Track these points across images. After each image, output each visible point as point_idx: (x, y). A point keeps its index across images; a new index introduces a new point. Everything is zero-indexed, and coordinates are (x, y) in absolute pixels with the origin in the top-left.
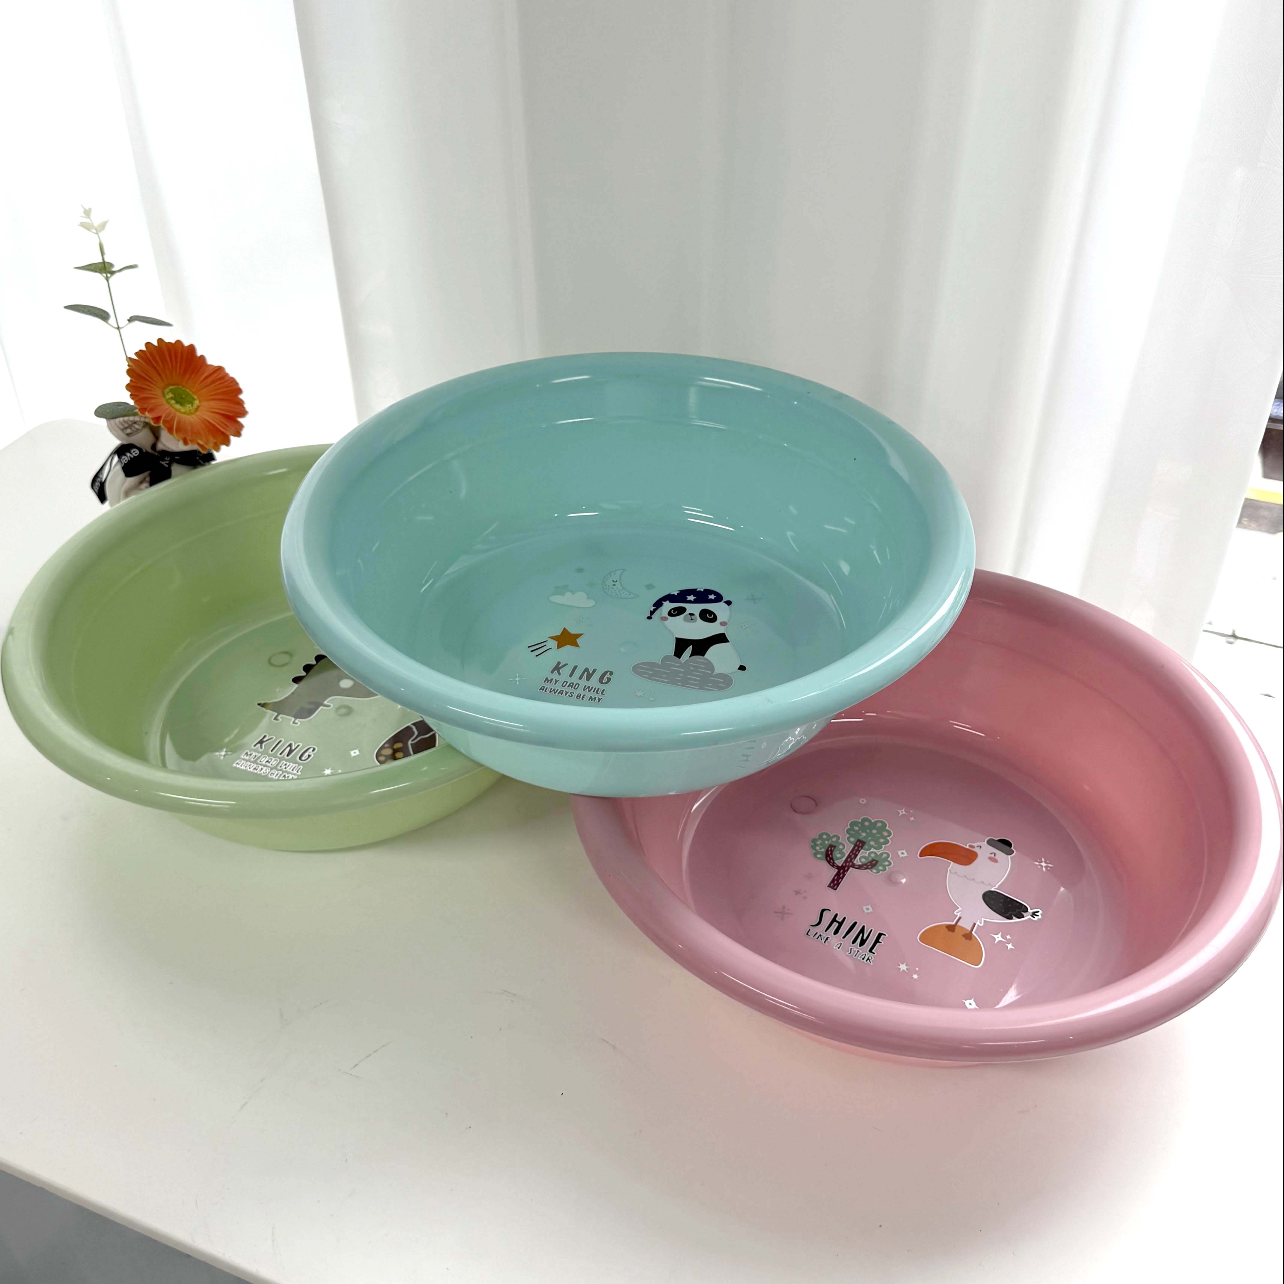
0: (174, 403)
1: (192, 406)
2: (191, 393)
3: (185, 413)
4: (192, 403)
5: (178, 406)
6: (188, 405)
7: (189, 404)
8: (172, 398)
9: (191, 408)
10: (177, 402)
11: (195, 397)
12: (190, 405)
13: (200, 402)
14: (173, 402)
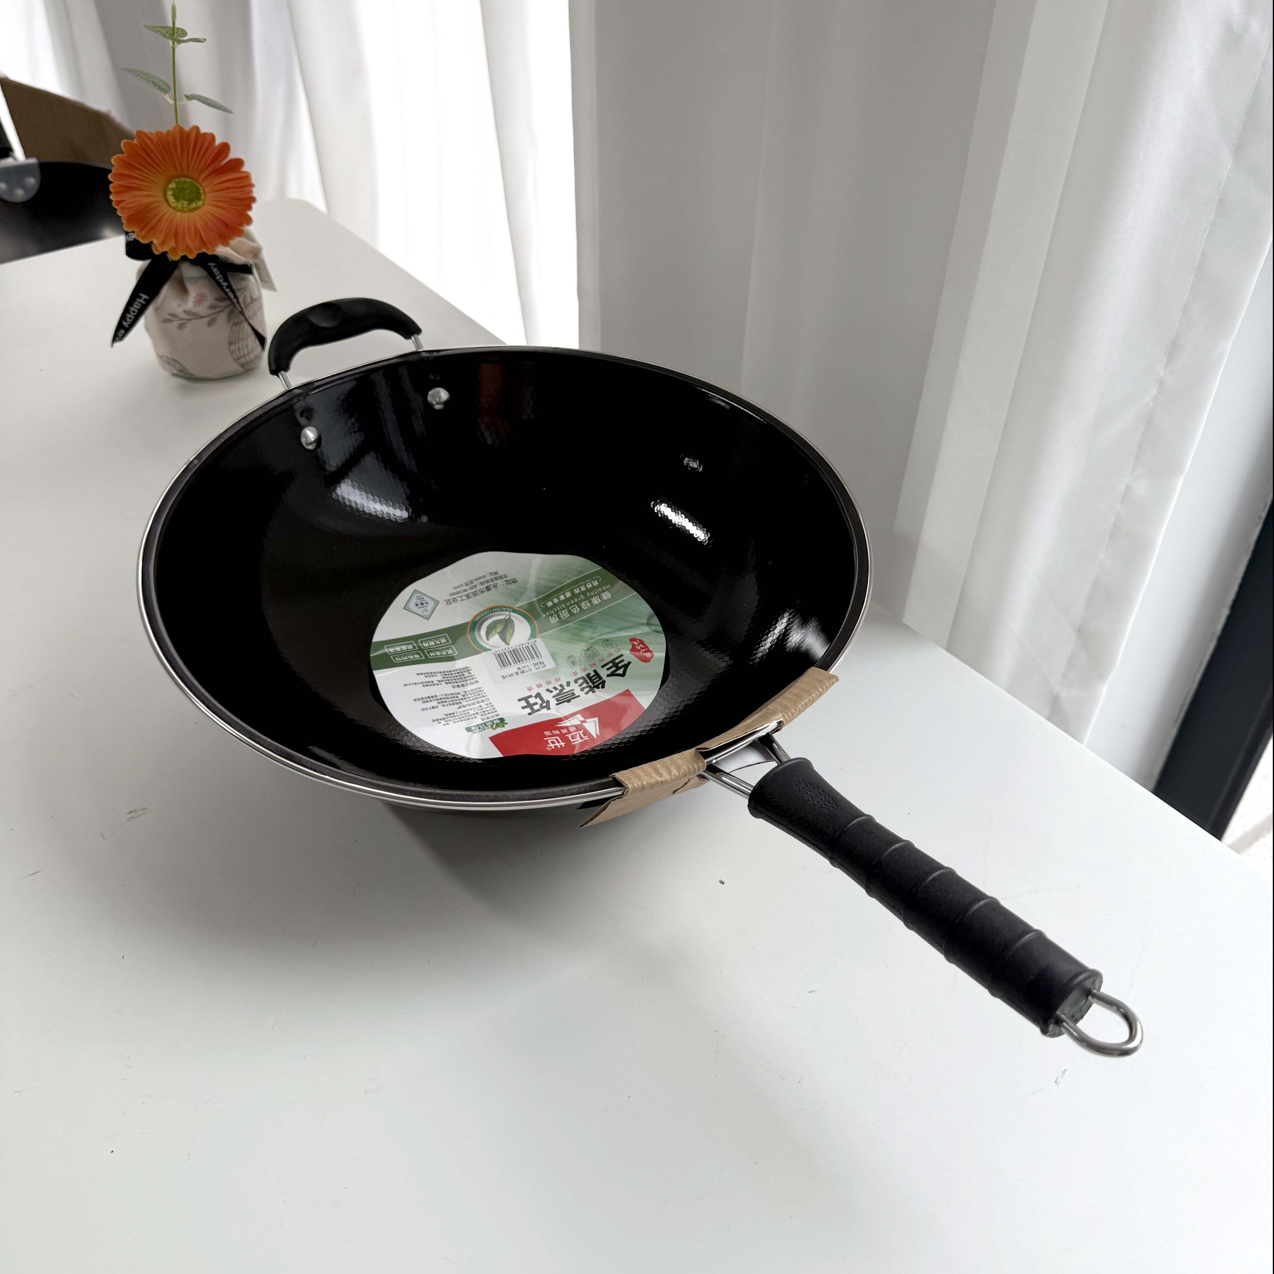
0: (170, 195)
1: (189, 204)
2: (202, 191)
3: (175, 208)
4: (190, 202)
5: (171, 199)
6: (184, 202)
7: (186, 201)
8: (172, 189)
9: (184, 206)
10: (175, 195)
11: (203, 197)
12: (186, 203)
13: (203, 204)
14: (170, 193)
